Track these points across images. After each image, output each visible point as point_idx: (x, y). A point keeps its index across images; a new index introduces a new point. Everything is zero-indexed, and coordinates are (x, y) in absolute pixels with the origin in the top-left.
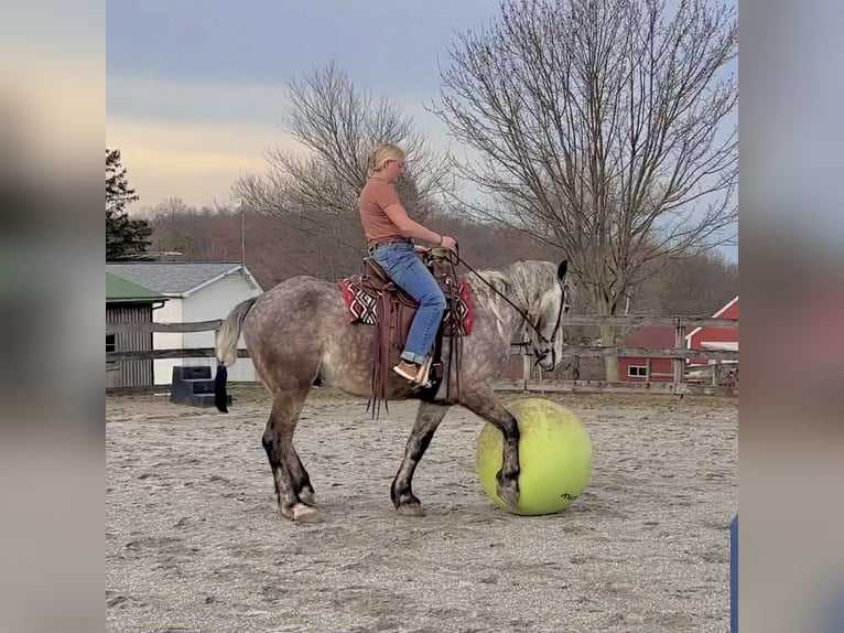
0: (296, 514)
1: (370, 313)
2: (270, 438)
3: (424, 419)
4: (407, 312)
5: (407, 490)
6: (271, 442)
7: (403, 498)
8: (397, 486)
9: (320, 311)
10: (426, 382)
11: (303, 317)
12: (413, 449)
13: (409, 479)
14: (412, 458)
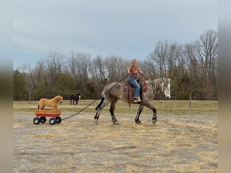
0: (116, 123)
1: (127, 89)
2: (111, 110)
3: (140, 107)
4: (134, 89)
5: (138, 120)
6: (111, 111)
7: (138, 121)
8: (136, 119)
9: (120, 89)
10: (140, 101)
11: (117, 89)
12: (139, 113)
13: (138, 118)
14: (139, 114)
